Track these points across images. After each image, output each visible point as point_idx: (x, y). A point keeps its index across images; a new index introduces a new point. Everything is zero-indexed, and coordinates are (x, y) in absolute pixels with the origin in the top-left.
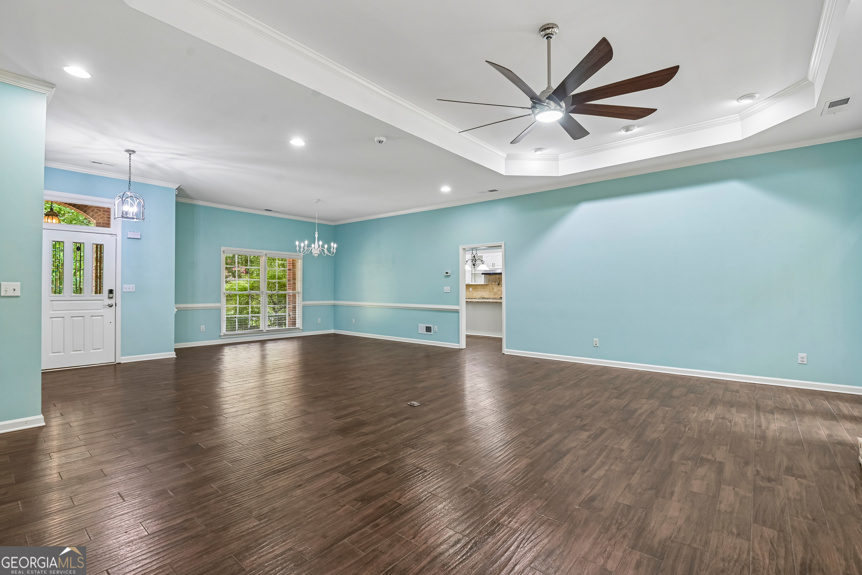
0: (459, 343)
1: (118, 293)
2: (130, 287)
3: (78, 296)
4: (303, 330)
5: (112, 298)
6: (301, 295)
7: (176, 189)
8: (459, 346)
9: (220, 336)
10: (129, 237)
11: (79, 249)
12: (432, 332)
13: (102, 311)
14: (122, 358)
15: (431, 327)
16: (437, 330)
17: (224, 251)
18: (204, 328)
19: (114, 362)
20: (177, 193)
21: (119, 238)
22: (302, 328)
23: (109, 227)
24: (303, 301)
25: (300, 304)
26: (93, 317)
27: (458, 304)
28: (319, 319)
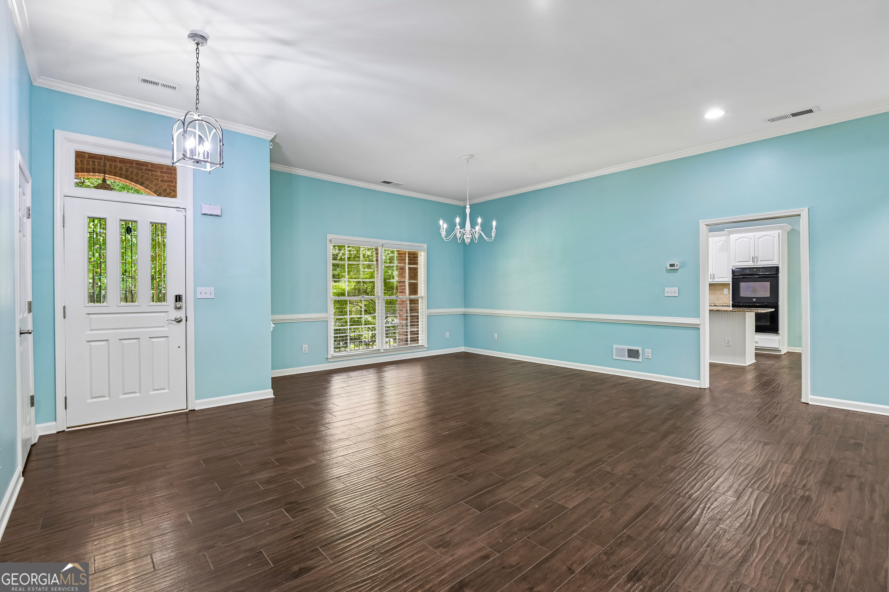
0: (699, 380)
1: (189, 301)
2: (207, 292)
3: (129, 307)
4: (428, 349)
5: (179, 308)
6: (425, 301)
7: (271, 141)
8: (700, 384)
9: (327, 358)
10: (204, 212)
11: (129, 230)
12: (640, 358)
13: (166, 329)
14: (197, 401)
15: (638, 351)
16: (650, 355)
17: (330, 241)
18: (307, 347)
19: (186, 408)
20: (271, 147)
21: (190, 214)
22: (426, 346)
23: (175, 196)
24: (428, 308)
25: (424, 313)
26: (153, 340)
27: (698, 316)
28: (447, 333)
